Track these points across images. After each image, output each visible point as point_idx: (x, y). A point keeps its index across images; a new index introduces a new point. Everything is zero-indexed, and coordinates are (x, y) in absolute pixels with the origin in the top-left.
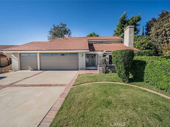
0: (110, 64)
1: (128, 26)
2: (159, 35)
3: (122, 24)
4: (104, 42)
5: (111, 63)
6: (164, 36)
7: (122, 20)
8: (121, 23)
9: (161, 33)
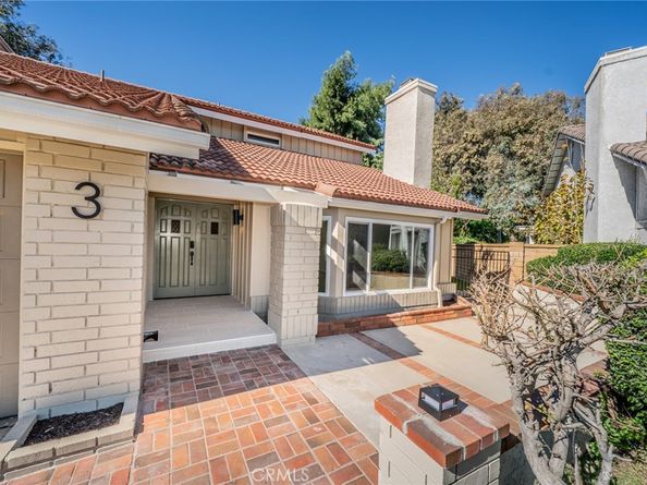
0: (351, 286)
1: (416, 82)
2: (453, 165)
3: (335, 96)
4: (284, 143)
5: (356, 278)
6: (466, 169)
7: (337, 81)
8: (331, 92)
9: (458, 159)
